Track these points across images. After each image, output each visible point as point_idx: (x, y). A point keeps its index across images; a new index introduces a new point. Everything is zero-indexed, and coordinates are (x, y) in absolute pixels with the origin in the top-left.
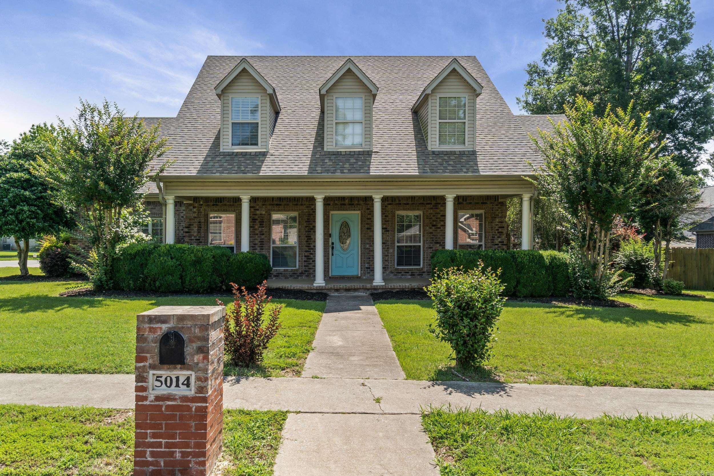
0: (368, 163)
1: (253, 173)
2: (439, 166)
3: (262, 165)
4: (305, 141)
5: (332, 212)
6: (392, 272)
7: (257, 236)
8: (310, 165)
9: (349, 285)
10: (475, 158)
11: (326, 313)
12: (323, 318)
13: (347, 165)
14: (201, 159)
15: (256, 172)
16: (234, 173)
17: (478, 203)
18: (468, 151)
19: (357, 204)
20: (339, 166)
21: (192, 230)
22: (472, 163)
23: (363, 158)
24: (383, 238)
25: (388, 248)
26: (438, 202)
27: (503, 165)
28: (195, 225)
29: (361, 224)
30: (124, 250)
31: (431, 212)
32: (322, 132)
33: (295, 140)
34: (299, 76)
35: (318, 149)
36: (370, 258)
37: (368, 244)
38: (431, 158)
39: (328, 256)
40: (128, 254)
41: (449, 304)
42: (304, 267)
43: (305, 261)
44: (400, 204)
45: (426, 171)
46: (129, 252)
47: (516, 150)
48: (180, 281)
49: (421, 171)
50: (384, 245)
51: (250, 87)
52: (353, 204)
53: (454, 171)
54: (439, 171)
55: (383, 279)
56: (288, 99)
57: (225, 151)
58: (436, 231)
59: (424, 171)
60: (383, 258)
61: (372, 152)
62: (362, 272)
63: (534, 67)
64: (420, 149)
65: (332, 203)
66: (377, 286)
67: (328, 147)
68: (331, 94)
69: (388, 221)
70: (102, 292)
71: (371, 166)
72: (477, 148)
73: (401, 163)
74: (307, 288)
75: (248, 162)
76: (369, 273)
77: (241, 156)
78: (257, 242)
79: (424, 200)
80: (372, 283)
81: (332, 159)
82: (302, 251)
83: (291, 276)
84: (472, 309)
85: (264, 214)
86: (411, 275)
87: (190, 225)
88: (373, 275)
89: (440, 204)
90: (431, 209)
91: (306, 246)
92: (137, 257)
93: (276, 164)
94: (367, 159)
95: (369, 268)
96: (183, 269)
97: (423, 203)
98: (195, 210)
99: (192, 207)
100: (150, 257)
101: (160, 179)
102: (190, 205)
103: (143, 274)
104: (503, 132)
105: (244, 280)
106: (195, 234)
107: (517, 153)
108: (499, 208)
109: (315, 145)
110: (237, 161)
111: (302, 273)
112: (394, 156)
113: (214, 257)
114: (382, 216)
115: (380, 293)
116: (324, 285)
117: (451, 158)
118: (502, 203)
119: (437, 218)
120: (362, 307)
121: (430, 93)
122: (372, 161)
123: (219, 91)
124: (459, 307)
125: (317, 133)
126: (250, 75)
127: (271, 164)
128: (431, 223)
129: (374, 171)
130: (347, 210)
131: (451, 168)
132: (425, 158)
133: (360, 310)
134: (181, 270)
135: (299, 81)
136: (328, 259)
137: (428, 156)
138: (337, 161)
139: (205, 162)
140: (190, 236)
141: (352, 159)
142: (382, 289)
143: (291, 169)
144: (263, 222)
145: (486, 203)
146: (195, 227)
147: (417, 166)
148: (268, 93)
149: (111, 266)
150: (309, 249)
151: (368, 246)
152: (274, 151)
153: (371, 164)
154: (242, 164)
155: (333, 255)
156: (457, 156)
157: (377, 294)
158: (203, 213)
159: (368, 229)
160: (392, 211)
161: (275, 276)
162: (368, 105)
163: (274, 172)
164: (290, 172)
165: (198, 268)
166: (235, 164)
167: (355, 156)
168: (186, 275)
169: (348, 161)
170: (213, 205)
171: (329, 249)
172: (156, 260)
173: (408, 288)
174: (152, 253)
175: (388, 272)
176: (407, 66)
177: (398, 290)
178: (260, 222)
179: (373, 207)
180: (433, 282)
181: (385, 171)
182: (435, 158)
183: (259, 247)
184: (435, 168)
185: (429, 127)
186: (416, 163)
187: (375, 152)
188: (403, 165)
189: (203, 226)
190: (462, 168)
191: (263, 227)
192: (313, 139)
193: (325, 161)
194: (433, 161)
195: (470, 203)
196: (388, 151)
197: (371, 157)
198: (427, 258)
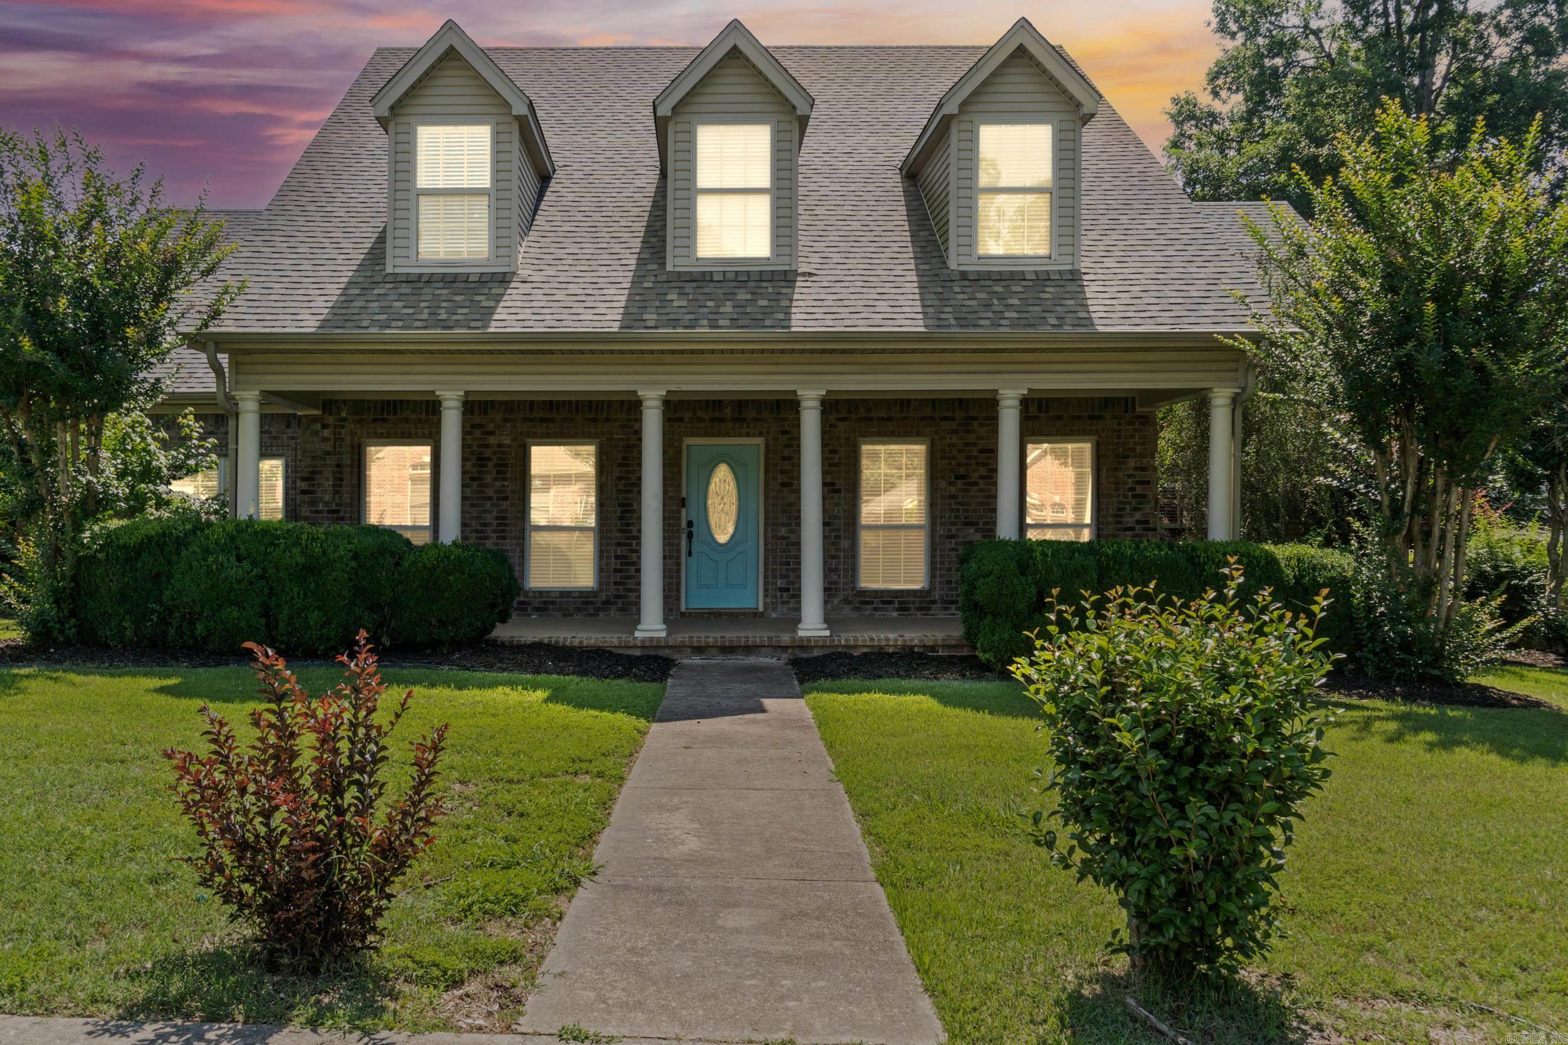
0: (785, 303)
1: (470, 328)
2: (982, 309)
3: (496, 307)
4: (617, 248)
5: (689, 441)
6: (846, 601)
7: (488, 503)
8: (626, 307)
9: (733, 635)
10: (1079, 289)
11: (660, 720)
12: (648, 739)
13: (728, 308)
14: (334, 291)
15: (479, 324)
16: (418, 328)
17: (1079, 418)
18: (1060, 272)
19: (756, 420)
20: (706, 310)
21: (319, 485)
22: (1071, 302)
23: (770, 290)
24: (825, 511)
25: (837, 537)
26: (973, 413)
27: (1158, 308)
28: (328, 473)
29: (766, 472)
30: (109, 536)
31: (954, 440)
32: (661, 223)
33: (589, 245)
34: (607, 93)
35: (650, 267)
36: (788, 564)
37: (783, 525)
38: (957, 289)
39: (679, 557)
40: (118, 546)
41: (1124, 738)
42: (613, 587)
43: (616, 571)
44: (871, 419)
45: (946, 323)
46: (121, 542)
47: (1192, 270)
48: (263, 621)
49: (932, 322)
50: (828, 528)
51: (468, 100)
52: (744, 420)
53: (1023, 322)
54: (981, 322)
55: (826, 621)
56: (576, 145)
57: (397, 270)
58: (966, 491)
59: (941, 323)
60: (825, 563)
61: (796, 273)
62: (768, 600)
63: (1187, 103)
64: (927, 267)
65: (687, 416)
66: (809, 639)
67: (678, 261)
68: (686, 118)
69: (837, 465)
70: (46, 651)
71: (794, 310)
72: (1082, 265)
73: (877, 303)
74: (616, 643)
75: (458, 298)
76: (788, 603)
77: (441, 285)
78: (489, 518)
79: (934, 409)
80: (794, 630)
81: (686, 291)
82: (608, 544)
83: (579, 609)
84: (1221, 756)
85: (509, 446)
86: (900, 609)
87: (314, 472)
88: (798, 609)
89: (977, 419)
90: (954, 432)
91: (620, 531)
92: (145, 555)
93: (534, 304)
94: (784, 291)
95: (788, 590)
96: (271, 588)
97: (931, 418)
98: (326, 433)
99: (318, 426)
100: (179, 554)
101: (216, 343)
102: (314, 419)
103: (161, 602)
104: (1151, 224)
105: (440, 621)
106: (327, 497)
107: (1195, 276)
108: (1136, 430)
109: (643, 256)
110: (429, 297)
111: (607, 602)
112: (858, 284)
113: (356, 556)
114: (823, 452)
115: (816, 659)
116: (663, 634)
117: (1014, 289)
118: (1145, 417)
119: (968, 457)
120: (768, 702)
121: (956, 112)
122: (796, 297)
123: (383, 110)
124: (1161, 746)
125: (647, 226)
126: (469, 67)
127: (519, 304)
128: (952, 471)
129: (799, 323)
130: (727, 435)
131: (1015, 315)
132: (940, 290)
133: (763, 710)
134: (266, 591)
135: (606, 103)
136: (678, 564)
137: (949, 284)
138: (700, 297)
139: (343, 298)
140: (313, 503)
141: (744, 290)
142: (823, 647)
143: (575, 318)
144: (505, 465)
145: (1100, 418)
146: (327, 479)
147: (919, 309)
148: (515, 113)
149: (74, 579)
150: (628, 538)
151: (783, 531)
152: (530, 272)
153: (795, 303)
154: (443, 304)
155: (690, 554)
156: (1030, 283)
157: (808, 660)
158: (348, 442)
159: (783, 484)
160: (847, 439)
161: (537, 609)
162: (786, 145)
163: (527, 324)
164: (570, 323)
165: (312, 586)
166: (423, 304)
167: (750, 284)
168: (278, 606)
169: (730, 296)
170: (375, 420)
171: (679, 538)
172: (195, 564)
173: (895, 646)
174: (187, 545)
175: (836, 602)
176: (885, 67)
177: (865, 650)
178: (496, 465)
179: (799, 426)
180: (1038, 643)
181: (831, 323)
182: (969, 290)
183: (495, 531)
184: (969, 316)
185: (952, 207)
186: (918, 303)
187: (804, 274)
188: (882, 306)
189: (346, 476)
190: (1045, 315)
191: (505, 479)
192: (637, 243)
193: (669, 297)
194: (965, 296)
195: (1059, 418)
196: (839, 272)
197: (793, 287)
198: (942, 563)
